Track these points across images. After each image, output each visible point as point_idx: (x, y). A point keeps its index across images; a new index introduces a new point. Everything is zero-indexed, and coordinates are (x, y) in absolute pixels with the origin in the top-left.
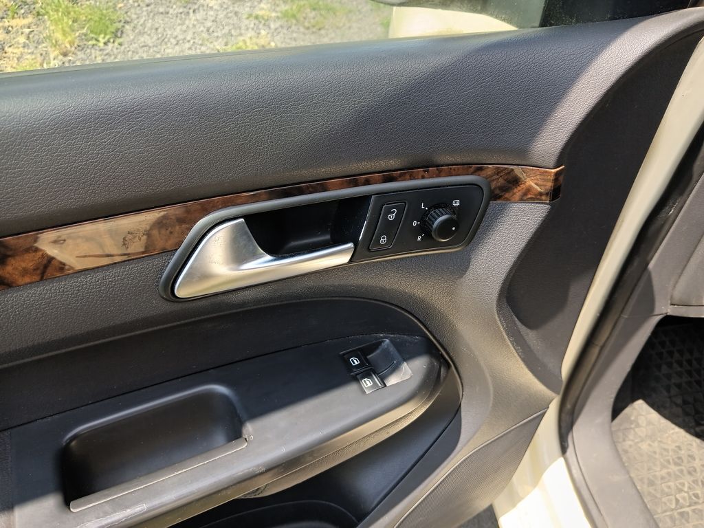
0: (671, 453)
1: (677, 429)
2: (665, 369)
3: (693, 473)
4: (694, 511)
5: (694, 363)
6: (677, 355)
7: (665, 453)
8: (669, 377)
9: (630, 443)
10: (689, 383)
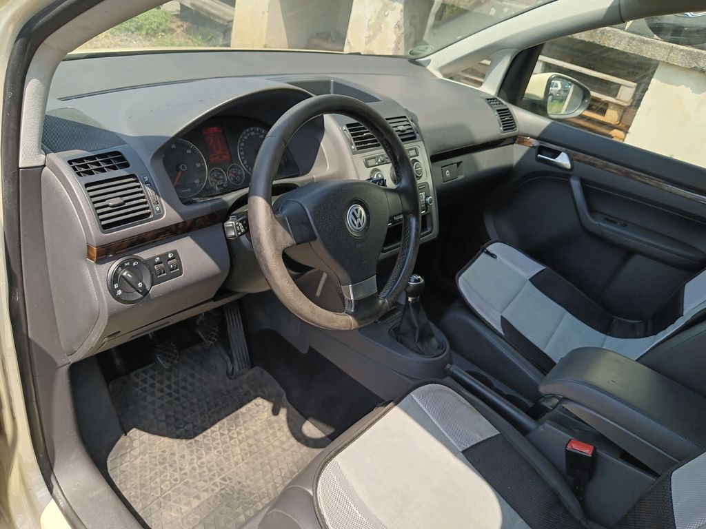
0: (158, 458)
1: (163, 439)
2: (150, 399)
3: (174, 465)
4: (173, 491)
5: (173, 386)
6: (158, 385)
7: (153, 460)
8: (153, 403)
9: (128, 463)
10: (170, 403)
